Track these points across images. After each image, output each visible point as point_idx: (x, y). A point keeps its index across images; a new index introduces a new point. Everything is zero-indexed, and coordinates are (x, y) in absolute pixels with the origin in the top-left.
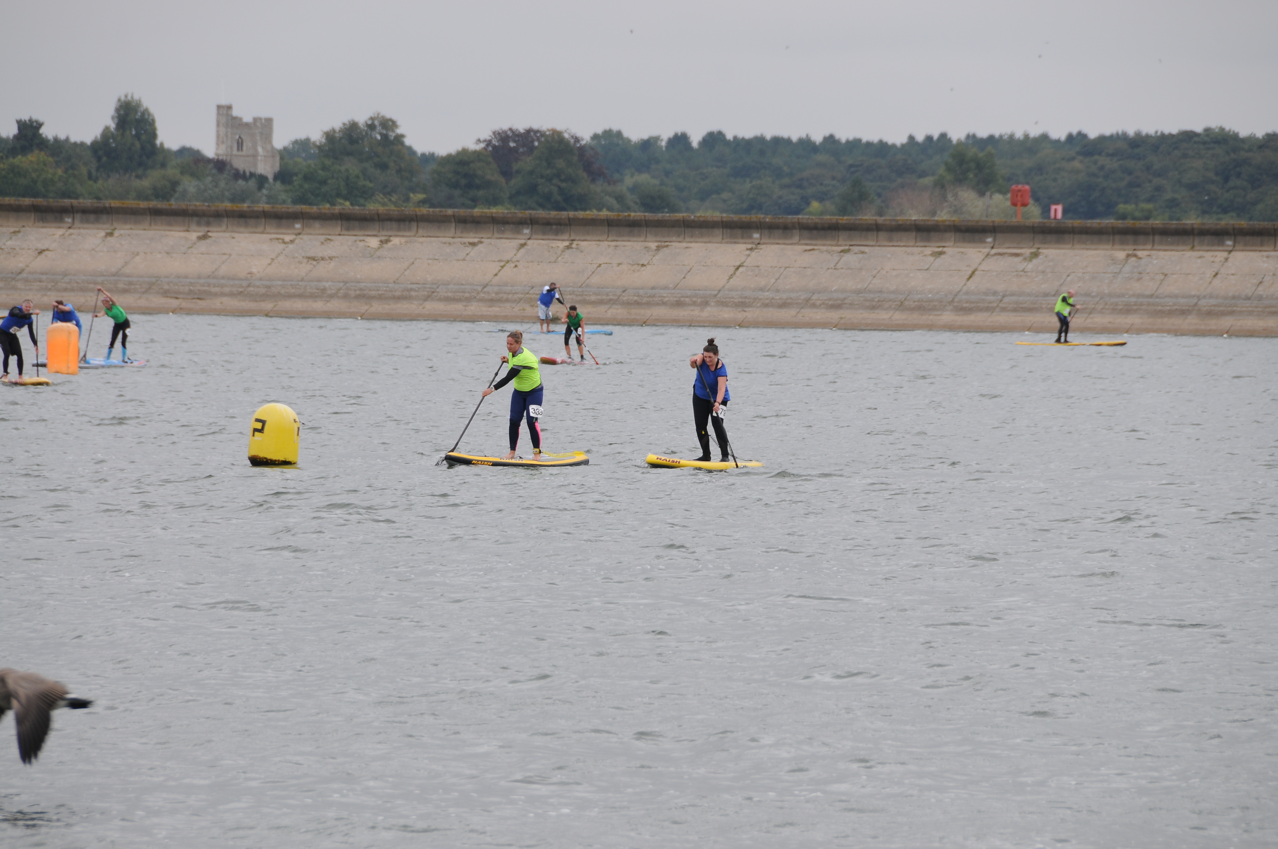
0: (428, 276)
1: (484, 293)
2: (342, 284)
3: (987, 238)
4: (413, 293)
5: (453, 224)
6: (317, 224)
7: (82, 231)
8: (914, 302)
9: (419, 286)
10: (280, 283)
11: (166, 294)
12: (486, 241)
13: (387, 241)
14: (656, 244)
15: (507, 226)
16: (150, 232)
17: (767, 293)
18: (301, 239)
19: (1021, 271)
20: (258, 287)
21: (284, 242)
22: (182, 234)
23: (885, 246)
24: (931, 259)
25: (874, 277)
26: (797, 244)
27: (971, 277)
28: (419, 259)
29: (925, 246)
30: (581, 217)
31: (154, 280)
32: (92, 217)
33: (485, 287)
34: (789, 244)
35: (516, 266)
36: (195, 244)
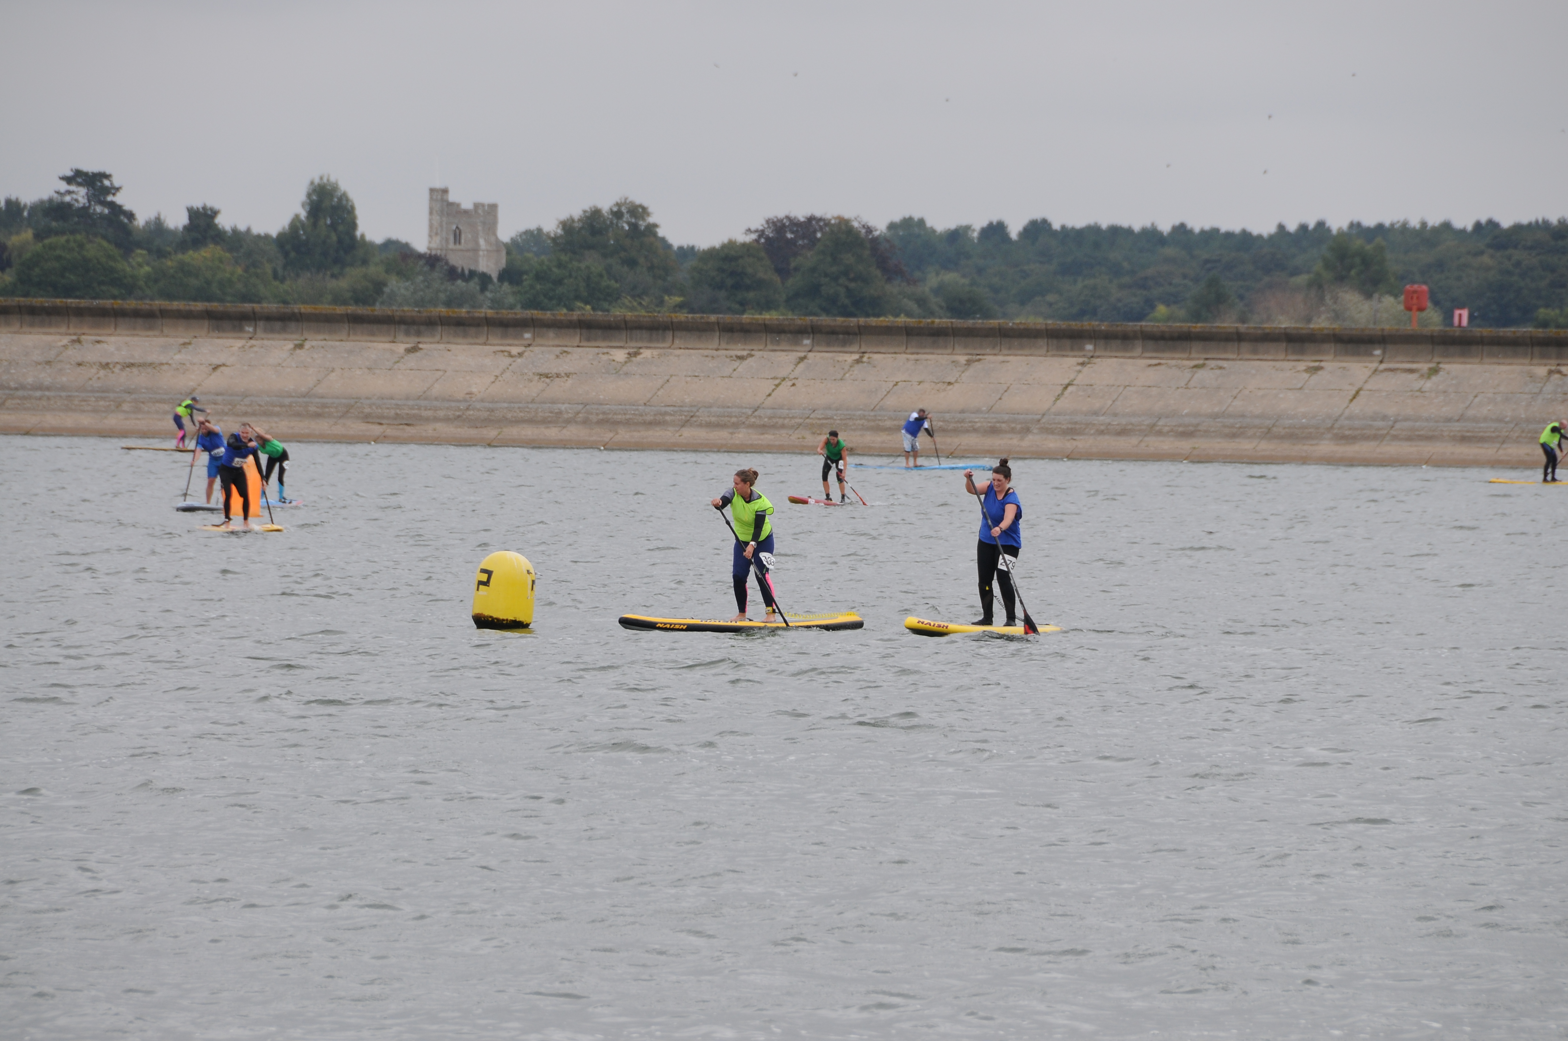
0: (686, 397)
1: (755, 417)
2: (581, 407)
3: (1375, 349)
4: (668, 418)
5: (718, 334)
6: (551, 333)
7: (266, 342)
8: (1285, 428)
9: (676, 409)
10: (506, 405)
11: (367, 418)
12: (758, 354)
13: (636, 354)
14: (966, 357)
15: (783, 336)
16: (348, 343)
17: (1102, 418)
18: (532, 351)
19: (1417, 391)
20: (479, 410)
21: (511, 356)
22: (387, 346)
23: (1249, 360)
24: (1306, 376)
25: (1235, 398)
26: (1140, 357)
27: (1354, 397)
28: (675, 375)
29: (1299, 360)
30: (874, 324)
31: (352, 401)
32: (278, 325)
33: (756, 410)
34: (1130, 358)
35: (794, 385)
36: (402, 357)
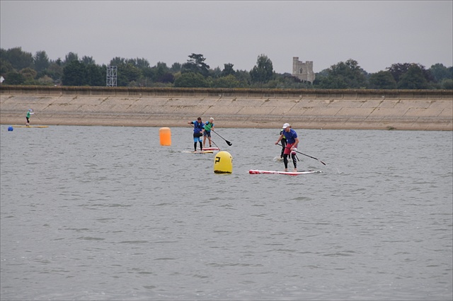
0: (347, 113)
2: (316, 117)
4: (341, 120)
5: (356, 95)
6: (307, 95)
7: (225, 99)
9: (343, 117)
11: (253, 121)
12: (368, 101)
13: (332, 101)
14: (431, 101)
15: (376, 95)
16: (248, 99)
18: (302, 101)
20: (286, 118)
21: (295, 102)
22: (260, 100)
28: (344, 107)
30: (403, 91)
31: (249, 116)
32: (228, 94)
33: (367, 117)
35: (379, 109)
36: (264, 103)
